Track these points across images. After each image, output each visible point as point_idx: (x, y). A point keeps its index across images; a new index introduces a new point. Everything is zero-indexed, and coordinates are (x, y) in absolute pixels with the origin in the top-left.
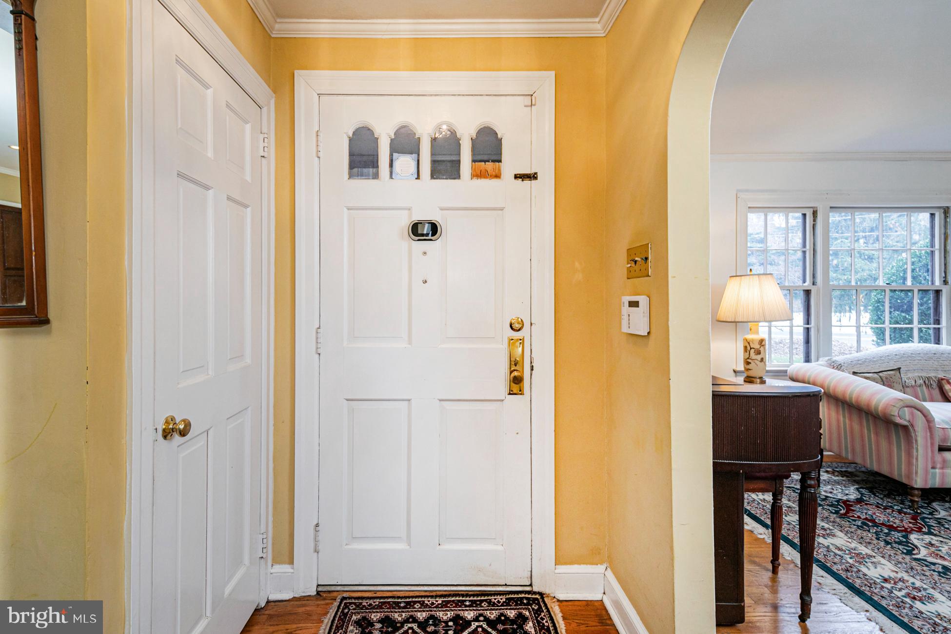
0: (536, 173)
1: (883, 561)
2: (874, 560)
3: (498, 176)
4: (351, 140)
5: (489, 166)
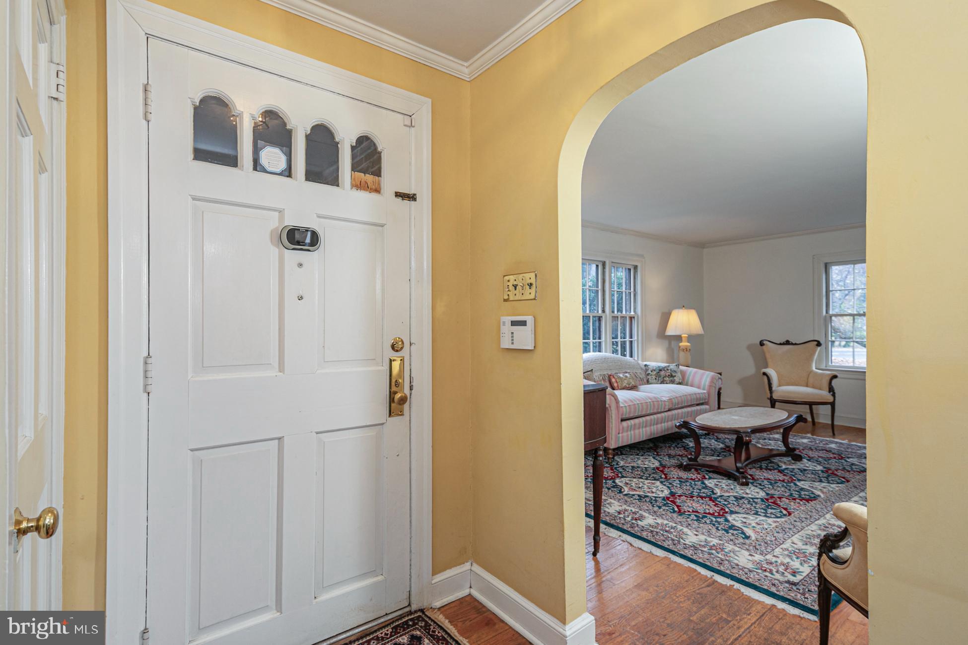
0: (415, 195)
1: (612, 501)
2: (608, 502)
3: (378, 191)
4: (196, 109)
5: (369, 178)
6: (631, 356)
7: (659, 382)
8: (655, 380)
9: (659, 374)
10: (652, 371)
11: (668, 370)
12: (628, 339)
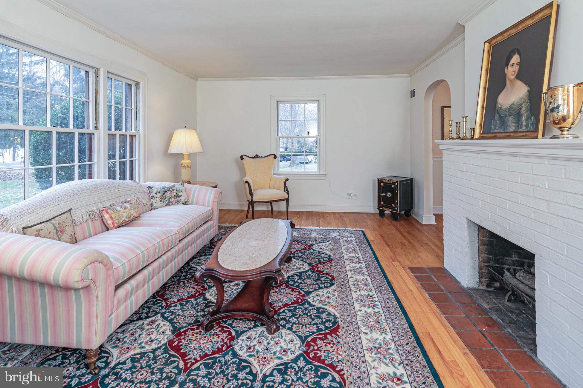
6: (132, 178)
7: (165, 204)
8: (160, 203)
9: (164, 195)
10: (156, 194)
11: (173, 190)
12: (128, 158)
